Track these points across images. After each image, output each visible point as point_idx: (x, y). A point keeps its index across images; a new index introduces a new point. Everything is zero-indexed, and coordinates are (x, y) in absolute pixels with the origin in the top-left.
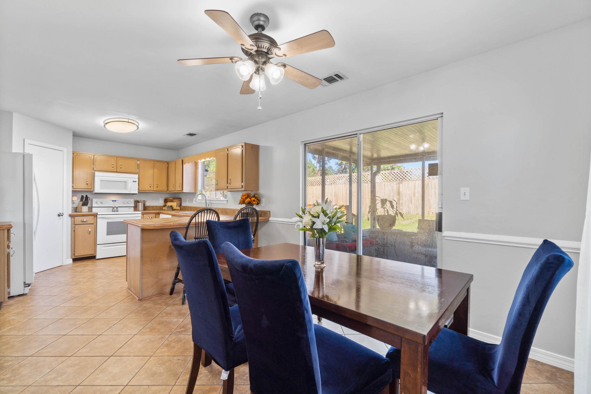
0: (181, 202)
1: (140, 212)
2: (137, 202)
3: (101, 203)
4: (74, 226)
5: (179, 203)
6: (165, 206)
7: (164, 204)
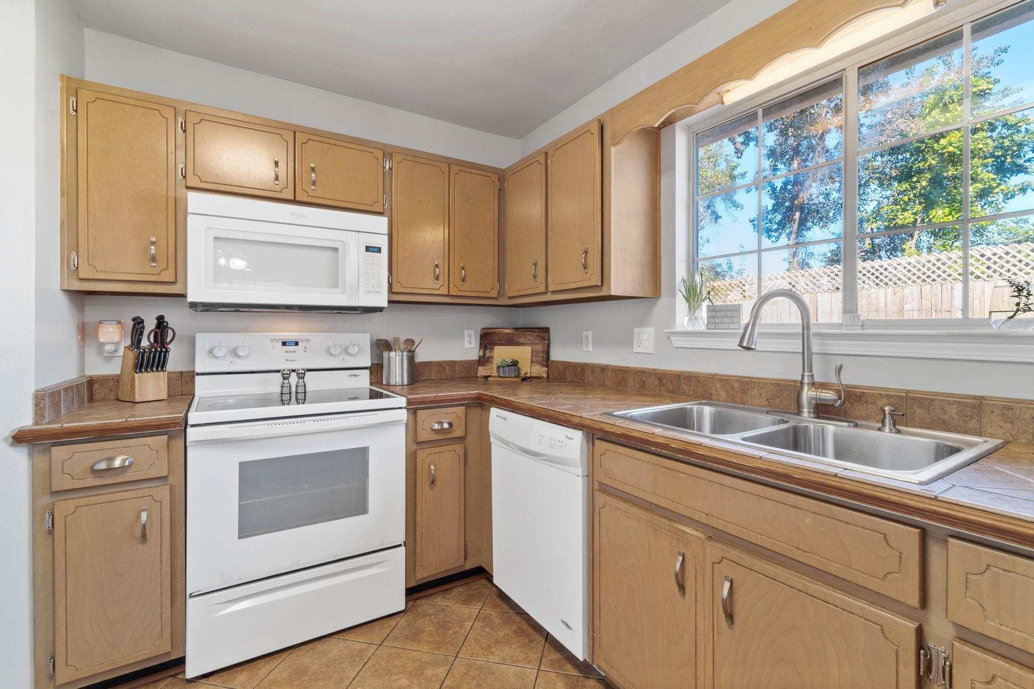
0: (549, 345)
1: (402, 401)
2: (382, 346)
3: (234, 353)
4: (46, 500)
5: (539, 348)
6: (483, 361)
7: (482, 353)
